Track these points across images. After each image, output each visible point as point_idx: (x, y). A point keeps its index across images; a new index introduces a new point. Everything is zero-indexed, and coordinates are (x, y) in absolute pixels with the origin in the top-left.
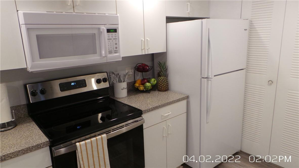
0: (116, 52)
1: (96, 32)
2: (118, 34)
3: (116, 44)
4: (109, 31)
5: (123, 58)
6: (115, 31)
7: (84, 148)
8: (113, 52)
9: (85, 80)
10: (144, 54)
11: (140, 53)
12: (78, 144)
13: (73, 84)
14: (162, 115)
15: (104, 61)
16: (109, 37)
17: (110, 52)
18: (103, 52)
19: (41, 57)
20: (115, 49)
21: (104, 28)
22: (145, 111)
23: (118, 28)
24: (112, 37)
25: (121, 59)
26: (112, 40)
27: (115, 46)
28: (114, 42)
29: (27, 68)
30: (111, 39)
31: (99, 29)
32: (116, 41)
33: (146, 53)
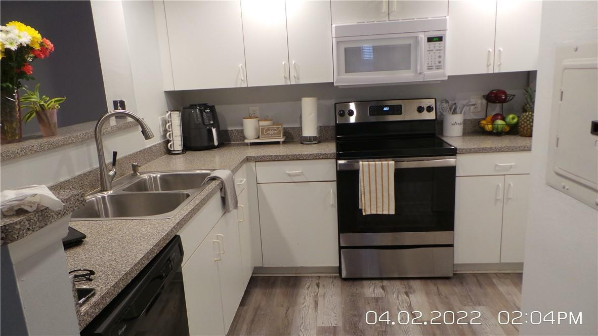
0: (438, 68)
1: (411, 42)
2: (444, 44)
3: (440, 57)
4: (430, 40)
5: (449, 76)
6: (440, 39)
7: (366, 169)
8: (434, 67)
9: (400, 106)
10: (491, 72)
11: (483, 71)
12: (361, 163)
13: (385, 109)
14: (496, 165)
15: (420, 79)
16: (429, 48)
17: (430, 68)
18: (419, 68)
19: (346, 72)
20: (437, 64)
21: (423, 37)
22: (462, 149)
23: (445, 35)
24: (435, 47)
25: (446, 78)
26: (435, 51)
27: (438, 60)
28: (437, 54)
29: (333, 83)
30: (432, 50)
31: (417, 38)
32: (440, 53)
33: (496, 71)
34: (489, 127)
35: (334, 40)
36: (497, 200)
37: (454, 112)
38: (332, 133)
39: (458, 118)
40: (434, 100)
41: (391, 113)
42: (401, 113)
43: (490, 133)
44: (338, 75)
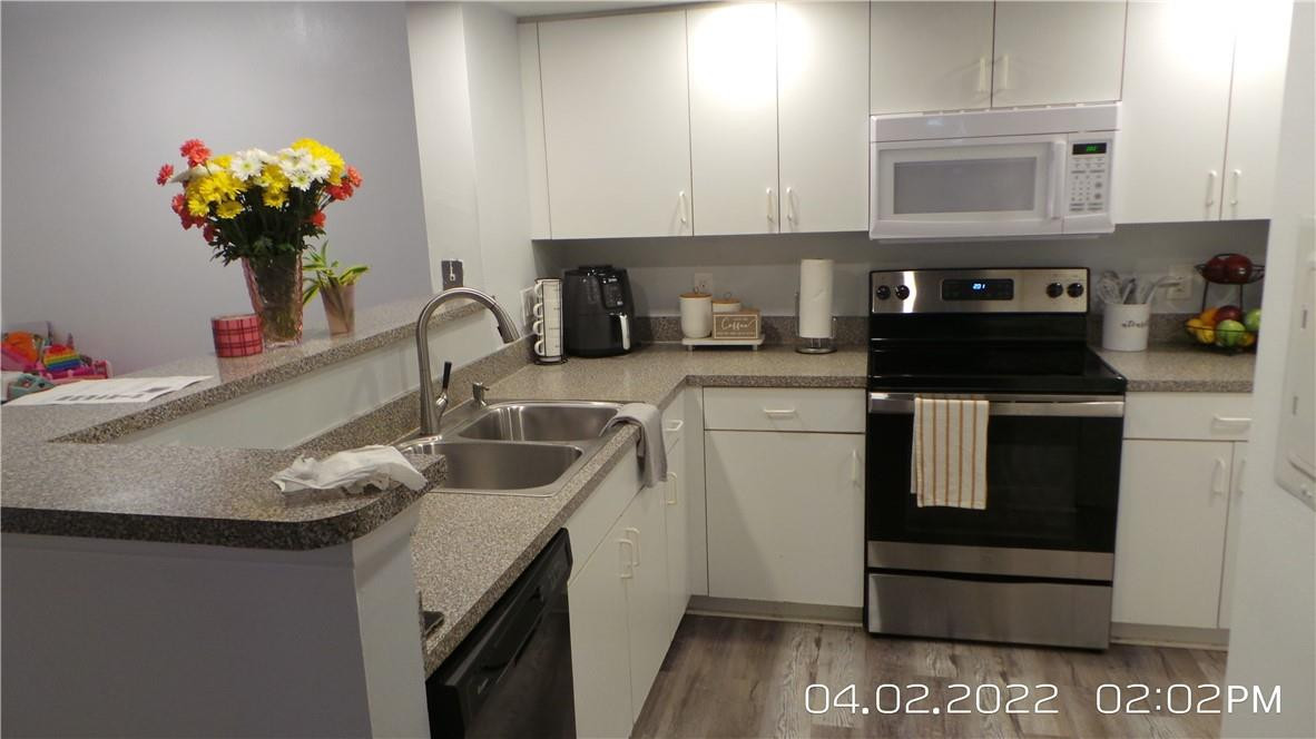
0: (1095, 208)
1: (1038, 154)
2: (1111, 158)
3: (1099, 185)
4: (1079, 149)
5: (1117, 226)
6: (1101, 148)
7: (928, 414)
8: (1086, 207)
9: (1010, 282)
10: (1214, 217)
11: (1198, 216)
12: (917, 400)
13: (977, 286)
15: (1053, 230)
16: (1077, 165)
17: (1076, 208)
18: (1051, 206)
19: (897, 211)
20: (1093, 200)
21: (1063, 145)
22: (1140, 383)
23: (1111, 141)
24: (1088, 165)
25: (1112, 230)
26: (1088, 174)
27: (1094, 191)
28: (1094, 179)
29: (868, 232)
30: (1081, 172)
31: (1049, 145)
32: (1099, 177)
33: (1227, 216)
34: (1207, 335)
35: (873, 146)
36: (1214, 494)
37: (1130, 300)
38: (862, 331)
39: (1138, 313)
40: (1085, 271)
41: (988, 295)
42: (1010, 297)
43: (1210, 348)
44: (879, 217)
